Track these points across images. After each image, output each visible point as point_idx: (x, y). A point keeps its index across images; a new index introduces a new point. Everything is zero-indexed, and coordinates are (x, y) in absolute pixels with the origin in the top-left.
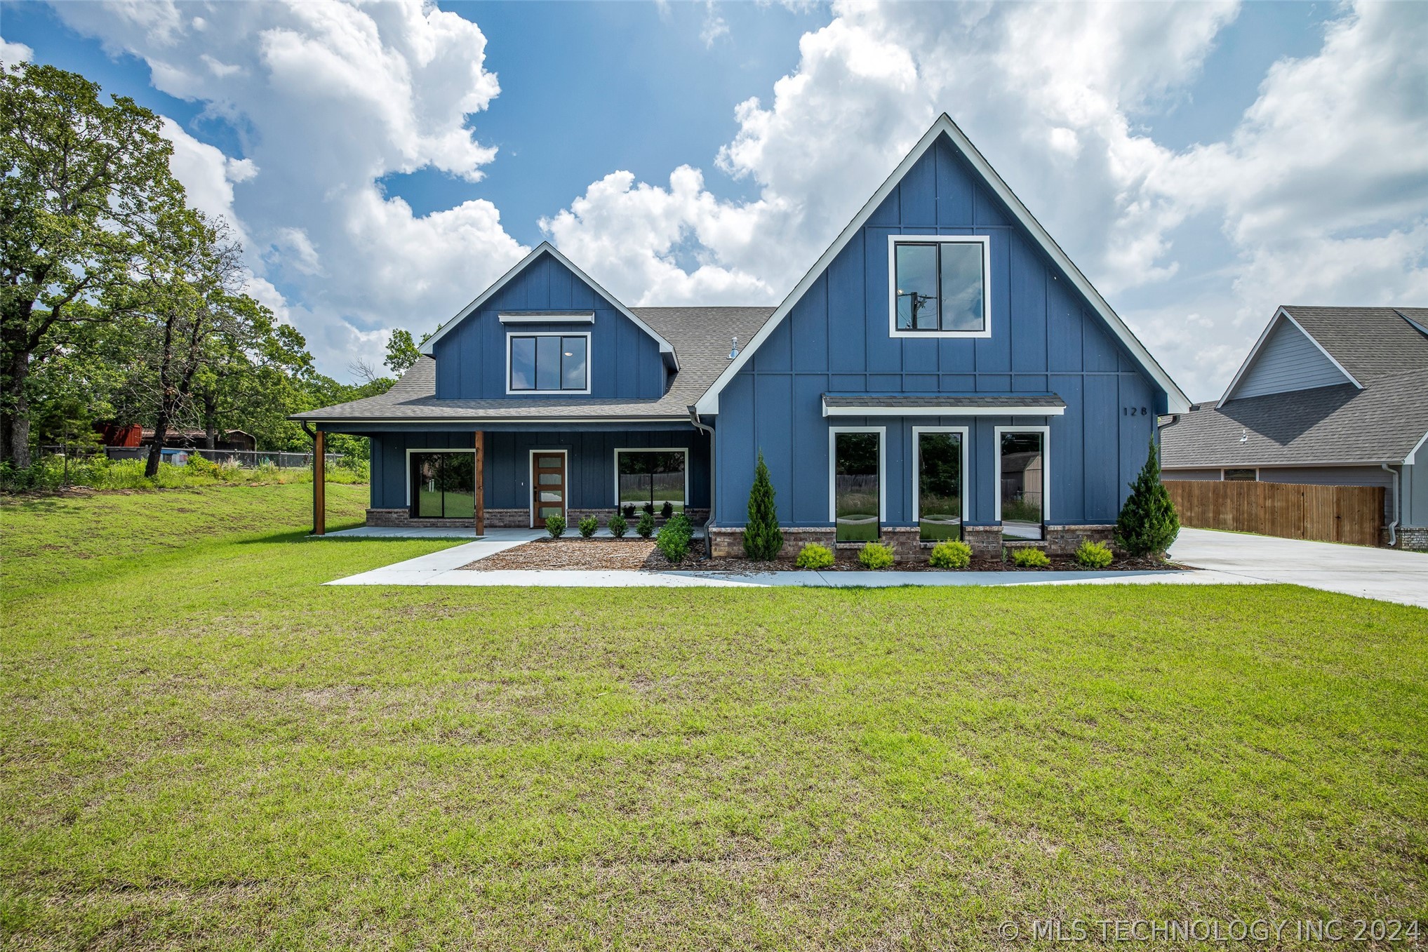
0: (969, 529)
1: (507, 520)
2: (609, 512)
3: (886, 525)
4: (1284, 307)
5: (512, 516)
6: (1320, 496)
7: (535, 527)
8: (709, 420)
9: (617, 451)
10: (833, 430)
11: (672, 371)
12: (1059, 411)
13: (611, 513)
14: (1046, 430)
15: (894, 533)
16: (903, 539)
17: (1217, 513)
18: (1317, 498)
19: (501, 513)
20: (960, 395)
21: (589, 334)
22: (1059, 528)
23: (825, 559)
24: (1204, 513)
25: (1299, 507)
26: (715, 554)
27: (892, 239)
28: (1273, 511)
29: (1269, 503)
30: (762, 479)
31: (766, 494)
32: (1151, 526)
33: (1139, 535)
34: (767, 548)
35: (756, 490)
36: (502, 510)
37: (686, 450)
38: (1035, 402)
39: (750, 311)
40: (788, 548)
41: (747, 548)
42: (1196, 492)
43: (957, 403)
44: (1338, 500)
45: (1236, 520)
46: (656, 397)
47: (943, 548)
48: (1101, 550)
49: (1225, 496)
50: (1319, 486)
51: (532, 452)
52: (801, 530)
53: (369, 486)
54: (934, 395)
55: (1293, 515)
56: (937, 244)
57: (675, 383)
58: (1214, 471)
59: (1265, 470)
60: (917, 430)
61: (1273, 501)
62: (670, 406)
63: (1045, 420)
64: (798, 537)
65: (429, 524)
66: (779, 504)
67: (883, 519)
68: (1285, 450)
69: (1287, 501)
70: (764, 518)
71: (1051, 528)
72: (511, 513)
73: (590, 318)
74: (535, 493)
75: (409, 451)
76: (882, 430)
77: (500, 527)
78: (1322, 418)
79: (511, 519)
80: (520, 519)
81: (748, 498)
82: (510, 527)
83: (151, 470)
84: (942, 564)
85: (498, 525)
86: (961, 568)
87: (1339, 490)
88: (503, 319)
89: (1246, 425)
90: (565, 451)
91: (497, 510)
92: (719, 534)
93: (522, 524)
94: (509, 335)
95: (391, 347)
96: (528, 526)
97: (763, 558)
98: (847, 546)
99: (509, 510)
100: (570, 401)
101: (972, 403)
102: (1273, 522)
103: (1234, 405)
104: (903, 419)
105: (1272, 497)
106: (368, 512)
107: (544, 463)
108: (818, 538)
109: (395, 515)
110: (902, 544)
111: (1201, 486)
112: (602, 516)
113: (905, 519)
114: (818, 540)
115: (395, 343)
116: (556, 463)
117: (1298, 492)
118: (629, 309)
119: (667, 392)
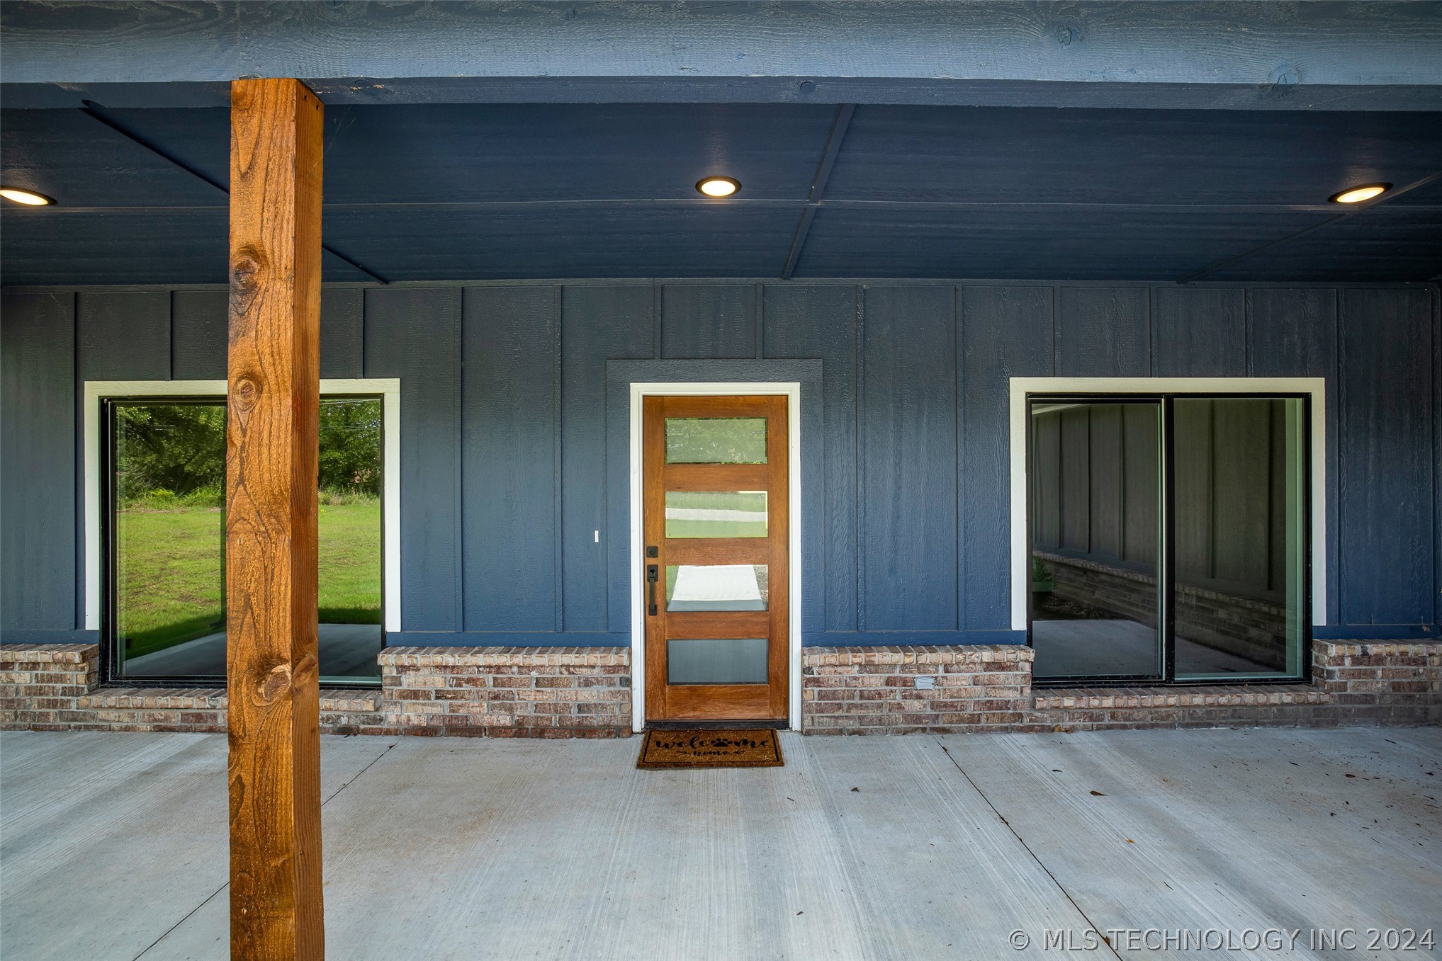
1: (528, 701)
2: (989, 666)
5: (552, 683)
9: (1019, 387)
13: (1001, 666)
19: (498, 668)
36: (504, 659)
65: (176, 720)
74: (652, 574)
75: (94, 391)
77: (495, 731)
79: (548, 695)
80: (587, 696)
82: (543, 734)
85: (487, 720)
90: (792, 390)
91: (481, 659)
93: (596, 719)
99: (535, 659)
107: (692, 441)
112: (960, 681)
116: (747, 442)
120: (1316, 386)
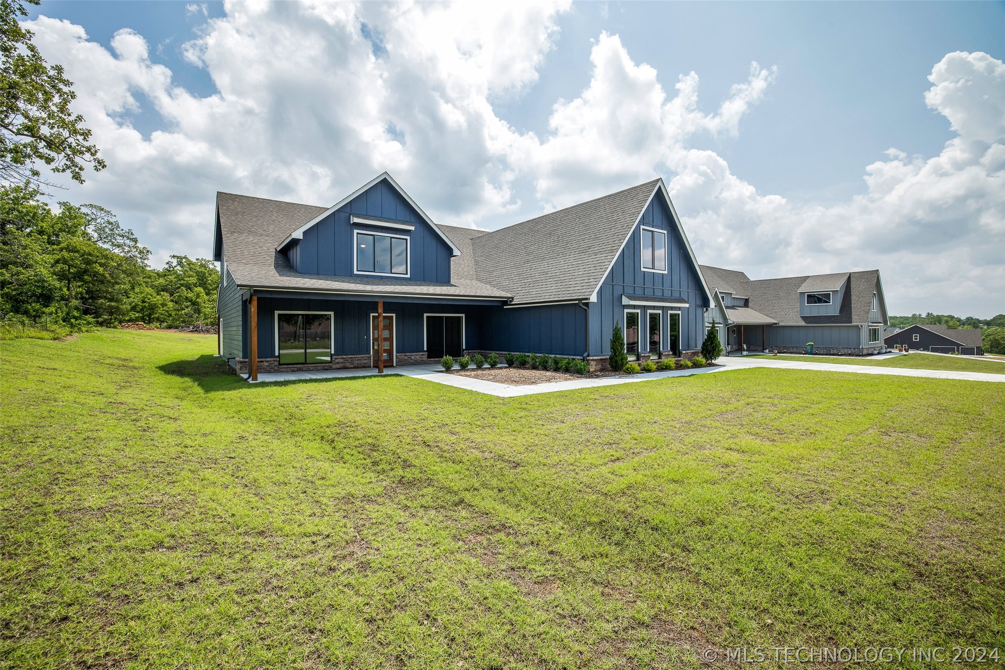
0: (664, 353)
1: (356, 363)
3: (641, 353)
5: (359, 360)
9: (425, 315)
10: (626, 311)
12: (687, 305)
13: (423, 355)
14: (680, 313)
16: (646, 359)
19: (351, 358)
20: (661, 297)
21: (409, 238)
22: (685, 352)
26: (591, 370)
27: (642, 227)
33: (710, 353)
36: (352, 356)
38: (681, 301)
46: (447, 282)
48: (702, 359)
51: (371, 315)
54: (653, 297)
56: (653, 232)
60: (648, 312)
63: (679, 309)
65: (311, 368)
71: (682, 352)
72: (359, 358)
73: (412, 228)
75: (277, 312)
76: (639, 311)
77: (351, 368)
79: (359, 362)
80: (365, 362)
82: (358, 368)
85: (350, 366)
88: (353, 220)
90: (394, 315)
91: (349, 356)
92: (592, 360)
93: (366, 365)
94: (356, 231)
96: (370, 367)
99: (357, 356)
100: (397, 281)
104: (644, 306)
109: (267, 364)
112: (418, 357)
113: (646, 350)
120: (463, 315)
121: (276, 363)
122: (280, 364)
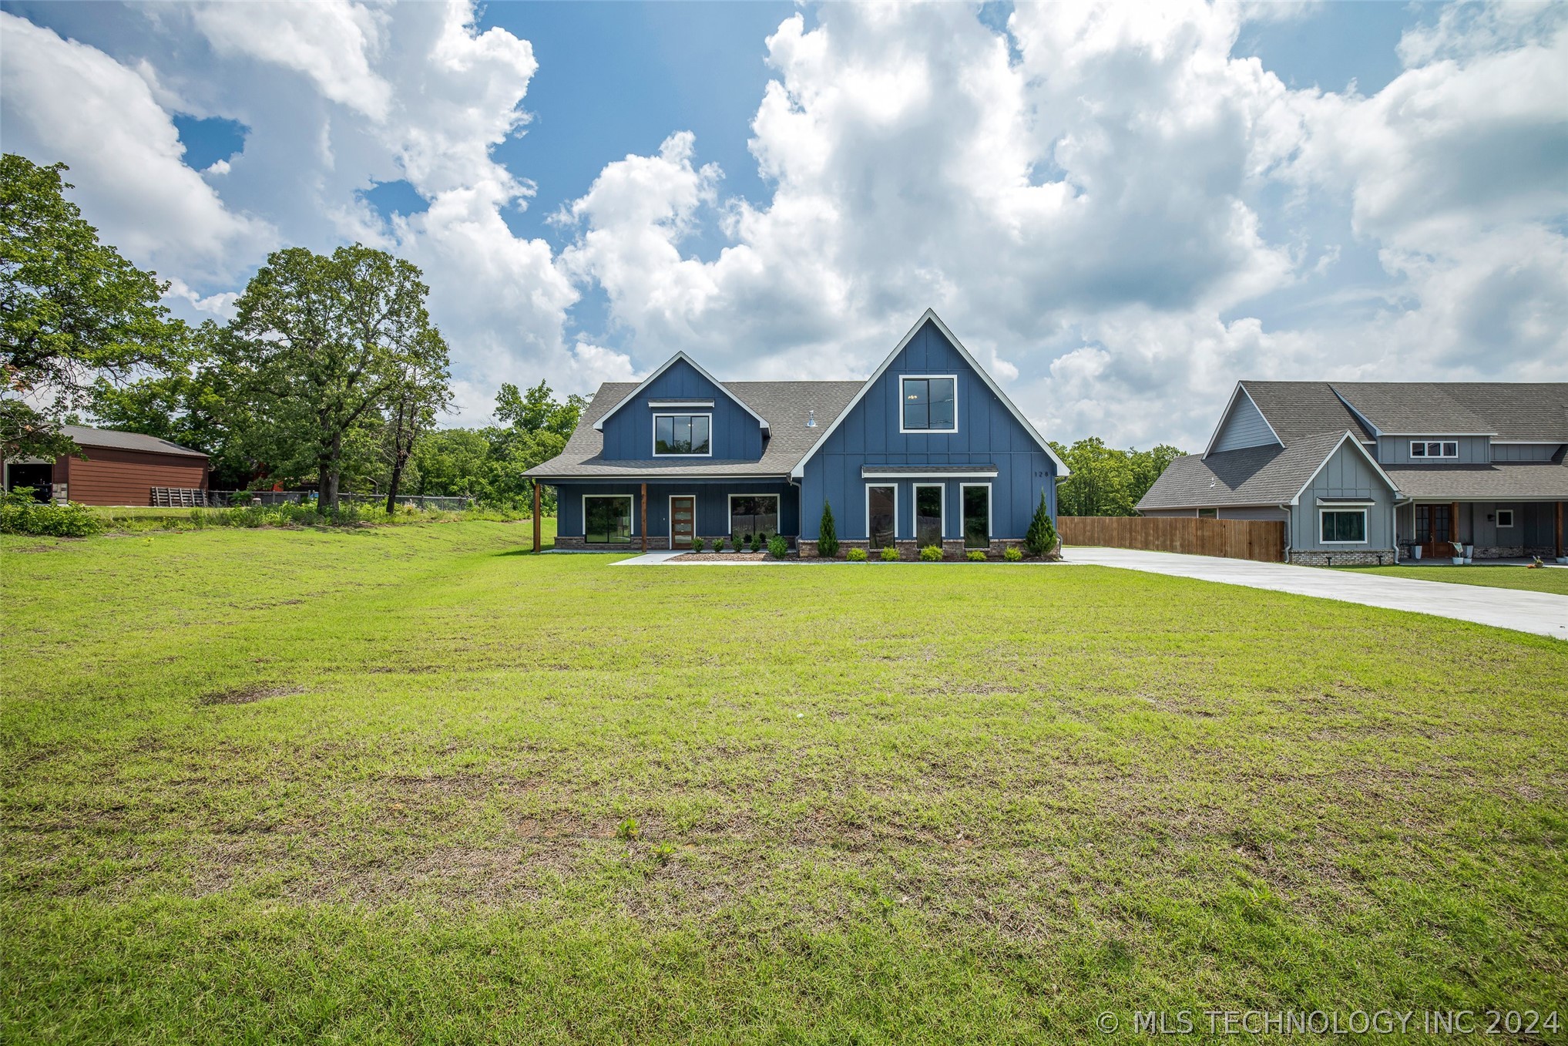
0: (945, 541)
1: (654, 544)
2: (725, 538)
3: (897, 539)
4: (1242, 382)
6: (1238, 528)
7: (673, 549)
8: (798, 480)
9: (730, 496)
10: (868, 486)
11: (766, 437)
12: (994, 474)
14: (990, 485)
15: (903, 543)
16: (907, 546)
17: (1172, 541)
18: (1235, 530)
19: (649, 540)
20: (940, 465)
21: (710, 415)
22: (997, 540)
23: (862, 556)
24: (1164, 541)
25: (1221, 537)
26: (801, 555)
27: (901, 377)
28: (1203, 539)
29: (1199, 533)
30: (827, 512)
31: (830, 520)
32: (1039, 538)
33: (1034, 543)
34: (830, 550)
35: (824, 518)
36: (650, 538)
37: (778, 495)
38: (982, 470)
39: (824, 384)
40: (842, 551)
41: (819, 550)
42: (1161, 526)
43: (937, 470)
44: (1250, 530)
45: (1182, 545)
46: (756, 458)
47: (926, 551)
48: (1016, 552)
49: (1176, 529)
50: (1237, 521)
51: (670, 496)
52: (850, 541)
53: (556, 519)
54: (924, 465)
55: (1218, 541)
56: (928, 380)
57: (769, 447)
58: (1192, 510)
59: (1223, 509)
60: (915, 485)
61: (1203, 531)
62: (768, 465)
63: (989, 479)
64: (849, 546)
65: (599, 547)
66: (837, 526)
67: (896, 536)
68: (1233, 494)
69: (1213, 532)
70: (829, 533)
71: (992, 541)
72: (657, 540)
73: (712, 404)
74: (673, 525)
75: (584, 496)
76: (896, 486)
78: (1259, 470)
79: (657, 543)
80: (663, 543)
81: (820, 523)
82: (656, 549)
83: (390, 509)
84: (927, 559)
86: (936, 561)
87: (1251, 524)
88: (651, 405)
89: (1216, 474)
90: (694, 497)
91: (647, 539)
92: (804, 544)
93: (664, 547)
94: (654, 415)
95: (499, 399)
96: (668, 549)
97: (828, 556)
98: (875, 550)
99: (654, 538)
100: (699, 461)
101: (946, 470)
102: (1203, 547)
103: (1216, 457)
104: (907, 479)
105: (1202, 528)
106: (556, 539)
107: (678, 504)
108: (859, 546)
109: (575, 541)
110: (907, 549)
111: (1163, 521)
113: (909, 534)
114: (859, 547)
115: (504, 396)
116: (687, 504)
117: (1221, 525)
118: (723, 384)
119: (763, 453)
121: (583, 541)
122: (586, 542)
